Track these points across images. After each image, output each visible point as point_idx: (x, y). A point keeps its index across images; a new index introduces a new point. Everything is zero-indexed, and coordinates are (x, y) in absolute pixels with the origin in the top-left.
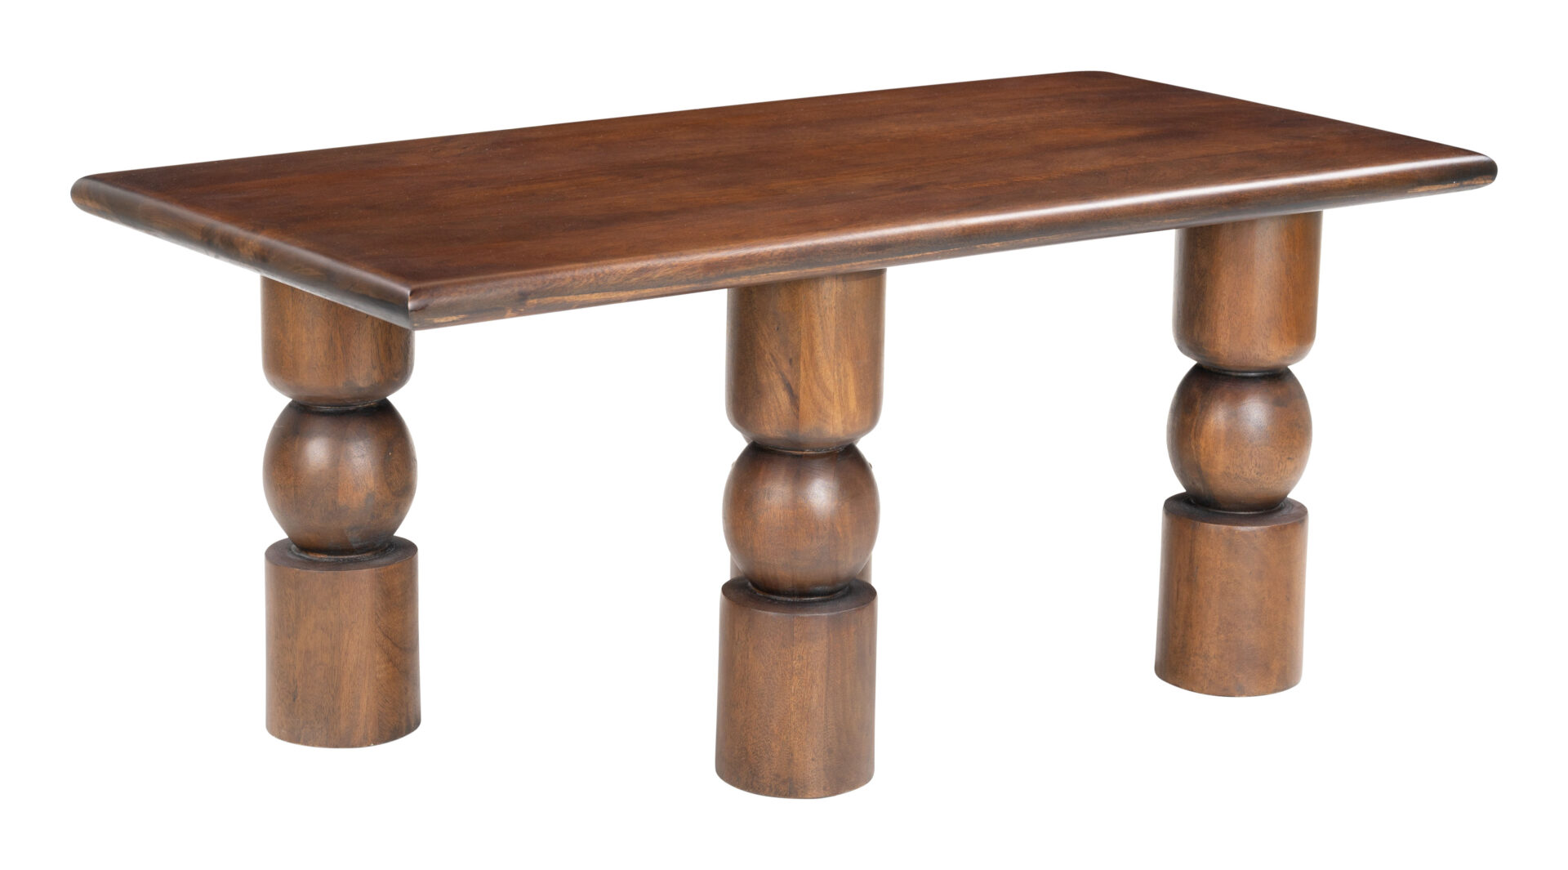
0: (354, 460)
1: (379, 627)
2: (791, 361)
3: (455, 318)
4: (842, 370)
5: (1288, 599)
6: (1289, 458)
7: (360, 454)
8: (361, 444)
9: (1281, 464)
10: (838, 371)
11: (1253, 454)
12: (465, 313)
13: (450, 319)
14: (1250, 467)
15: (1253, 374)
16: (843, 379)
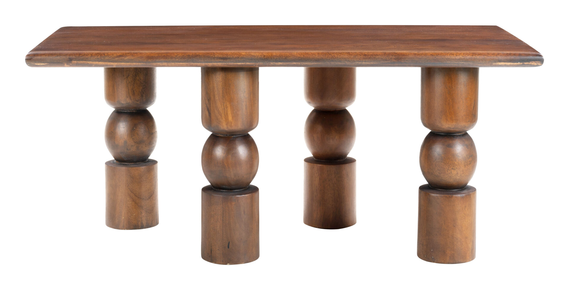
0: (121, 129)
1: (129, 188)
2: (208, 100)
3: (43, 64)
4: (225, 105)
5: (454, 226)
6: (453, 169)
7: (123, 127)
8: (124, 123)
9: (449, 171)
10: (224, 105)
11: (436, 165)
12: (48, 63)
13: (42, 64)
14: (436, 170)
15: (443, 134)
16: (225, 109)
